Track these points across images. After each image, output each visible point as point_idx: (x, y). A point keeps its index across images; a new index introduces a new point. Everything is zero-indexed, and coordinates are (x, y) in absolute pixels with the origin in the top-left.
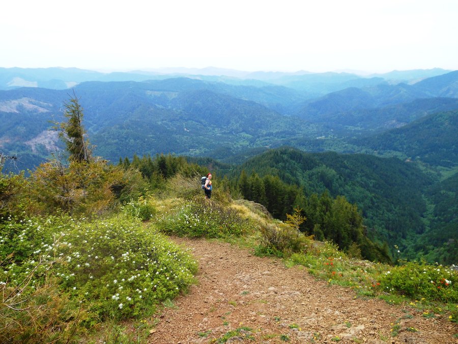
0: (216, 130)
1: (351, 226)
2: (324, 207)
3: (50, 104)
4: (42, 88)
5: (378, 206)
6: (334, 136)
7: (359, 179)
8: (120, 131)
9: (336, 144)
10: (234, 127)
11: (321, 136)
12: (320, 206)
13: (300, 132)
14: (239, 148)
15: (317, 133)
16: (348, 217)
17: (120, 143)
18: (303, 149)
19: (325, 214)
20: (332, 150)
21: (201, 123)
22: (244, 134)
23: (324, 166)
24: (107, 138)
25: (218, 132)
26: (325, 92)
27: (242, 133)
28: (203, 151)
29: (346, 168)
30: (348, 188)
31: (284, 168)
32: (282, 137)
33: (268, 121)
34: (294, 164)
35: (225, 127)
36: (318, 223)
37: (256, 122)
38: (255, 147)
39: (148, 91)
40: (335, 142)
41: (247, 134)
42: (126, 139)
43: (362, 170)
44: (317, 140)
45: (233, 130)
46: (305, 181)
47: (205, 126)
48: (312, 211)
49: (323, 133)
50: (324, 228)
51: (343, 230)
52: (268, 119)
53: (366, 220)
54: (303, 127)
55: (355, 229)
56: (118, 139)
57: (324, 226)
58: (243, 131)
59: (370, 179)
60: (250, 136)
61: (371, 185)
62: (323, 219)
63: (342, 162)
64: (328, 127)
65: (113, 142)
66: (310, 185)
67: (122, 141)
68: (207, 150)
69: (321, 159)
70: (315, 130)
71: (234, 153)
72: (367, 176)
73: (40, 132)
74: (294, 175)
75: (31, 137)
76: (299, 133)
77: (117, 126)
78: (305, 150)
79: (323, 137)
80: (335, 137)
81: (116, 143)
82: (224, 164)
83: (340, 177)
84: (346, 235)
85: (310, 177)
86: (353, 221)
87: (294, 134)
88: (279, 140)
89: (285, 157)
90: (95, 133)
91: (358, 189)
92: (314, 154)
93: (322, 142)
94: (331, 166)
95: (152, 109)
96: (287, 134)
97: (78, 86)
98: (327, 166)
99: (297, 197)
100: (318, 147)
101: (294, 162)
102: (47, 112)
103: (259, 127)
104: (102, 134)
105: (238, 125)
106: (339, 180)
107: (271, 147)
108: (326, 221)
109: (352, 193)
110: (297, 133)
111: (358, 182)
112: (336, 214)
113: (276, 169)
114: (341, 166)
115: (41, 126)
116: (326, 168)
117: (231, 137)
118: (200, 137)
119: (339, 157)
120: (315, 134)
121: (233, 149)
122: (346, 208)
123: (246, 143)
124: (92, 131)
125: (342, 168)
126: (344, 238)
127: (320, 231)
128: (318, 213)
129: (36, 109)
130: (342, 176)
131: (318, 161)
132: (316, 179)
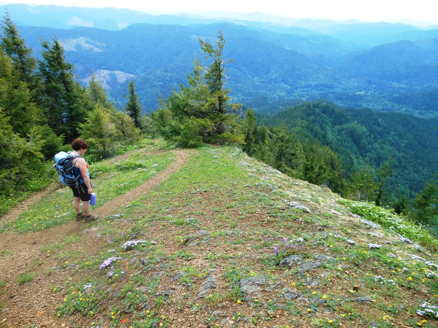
0: (256, 78)
3: (103, 45)
4: (98, 29)
5: (405, 166)
6: (375, 92)
7: (390, 138)
8: (166, 74)
9: (376, 100)
10: (274, 77)
11: (361, 91)
13: (340, 86)
14: (276, 98)
15: (357, 88)
17: (165, 86)
18: (340, 104)
20: (370, 107)
21: (242, 70)
22: (282, 85)
23: (356, 122)
24: (153, 80)
25: (257, 81)
26: (373, 44)
27: (281, 83)
28: (240, 98)
29: (380, 126)
30: (376, 145)
31: (314, 121)
32: (320, 90)
33: (309, 72)
34: (325, 118)
35: (265, 76)
37: (296, 72)
38: (291, 98)
39: (193, 35)
40: (375, 98)
41: (286, 84)
42: (170, 82)
43: (395, 129)
44: (356, 95)
45: (271, 80)
46: (334, 135)
47: (245, 73)
49: (363, 88)
52: (308, 70)
53: (390, 178)
54: (343, 81)
56: (163, 81)
58: (282, 81)
59: (403, 139)
60: (289, 87)
61: (402, 145)
63: (376, 119)
64: (370, 82)
65: (157, 84)
66: (338, 140)
67: (166, 84)
68: (244, 97)
69: (354, 115)
70: (356, 84)
71: (270, 102)
72: (399, 135)
73: (95, 71)
74: (323, 129)
75: (87, 75)
76: (338, 87)
77: (163, 69)
78: (341, 105)
79: (363, 93)
80: (376, 94)
81: (161, 86)
82: (258, 113)
83: (370, 134)
85: (340, 132)
87: (332, 87)
88: (316, 93)
89: (317, 110)
90: (142, 75)
91: (387, 147)
92: (348, 110)
93: (361, 97)
94: (363, 123)
95: (195, 54)
96: (326, 87)
97: (129, 28)
98: (358, 123)
100: (355, 103)
101: (325, 116)
102: (101, 52)
103: (298, 78)
104: (149, 77)
105: (278, 74)
106: (369, 137)
107: (308, 99)
109: (380, 151)
110: (337, 87)
111: (389, 141)
113: (306, 122)
114: (374, 124)
115: (95, 65)
116: (357, 124)
117: (269, 86)
118: (240, 84)
119: (373, 115)
120: (355, 89)
121: (270, 98)
123: (283, 94)
124: (140, 73)
125: (374, 126)
129: (91, 49)
130: (372, 133)
131: (349, 117)
132: (345, 134)
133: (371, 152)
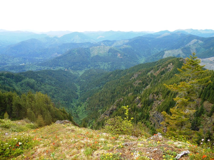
1: (46, 104)
2: (30, 99)
5: (58, 92)
6: (29, 63)
7: (47, 82)
9: (32, 66)
11: (22, 63)
12: (28, 99)
16: (44, 100)
18: (14, 72)
19: (32, 102)
20: (30, 70)
23: (28, 78)
26: (18, 41)
29: (40, 77)
30: (42, 87)
31: (4, 83)
34: (10, 80)
36: (29, 108)
43: (47, 77)
44: (20, 66)
46: (19, 88)
48: (24, 103)
50: (33, 109)
51: (43, 108)
53: (55, 99)
54: (10, 60)
55: (49, 105)
57: (33, 108)
59: (52, 80)
61: (53, 83)
62: (31, 105)
63: (37, 75)
64: (25, 59)
66: (22, 89)
69: (25, 75)
70: (18, 61)
72: (50, 79)
74: (11, 86)
78: (15, 72)
79: (23, 64)
80: (30, 63)
83: (37, 82)
84: (45, 109)
85: (21, 85)
86: (47, 102)
87: (5, 64)
89: (3, 77)
91: (48, 86)
92: (21, 73)
93: (24, 66)
94: (31, 78)
96: (1, 65)
98: (29, 78)
99: (13, 97)
100: (22, 69)
106: (37, 84)
108: (33, 106)
109: (45, 89)
110: (8, 64)
111: (47, 83)
112: (38, 101)
114: (37, 77)
119: (34, 73)
120: (18, 63)
122: (42, 97)
125: (37, 78)
126: (44, 111)
127: (31, 111)
128: (28, 103)
130: (38, 81)
131: (23, 77)
132: (25, 86)
133: (41, 90)
